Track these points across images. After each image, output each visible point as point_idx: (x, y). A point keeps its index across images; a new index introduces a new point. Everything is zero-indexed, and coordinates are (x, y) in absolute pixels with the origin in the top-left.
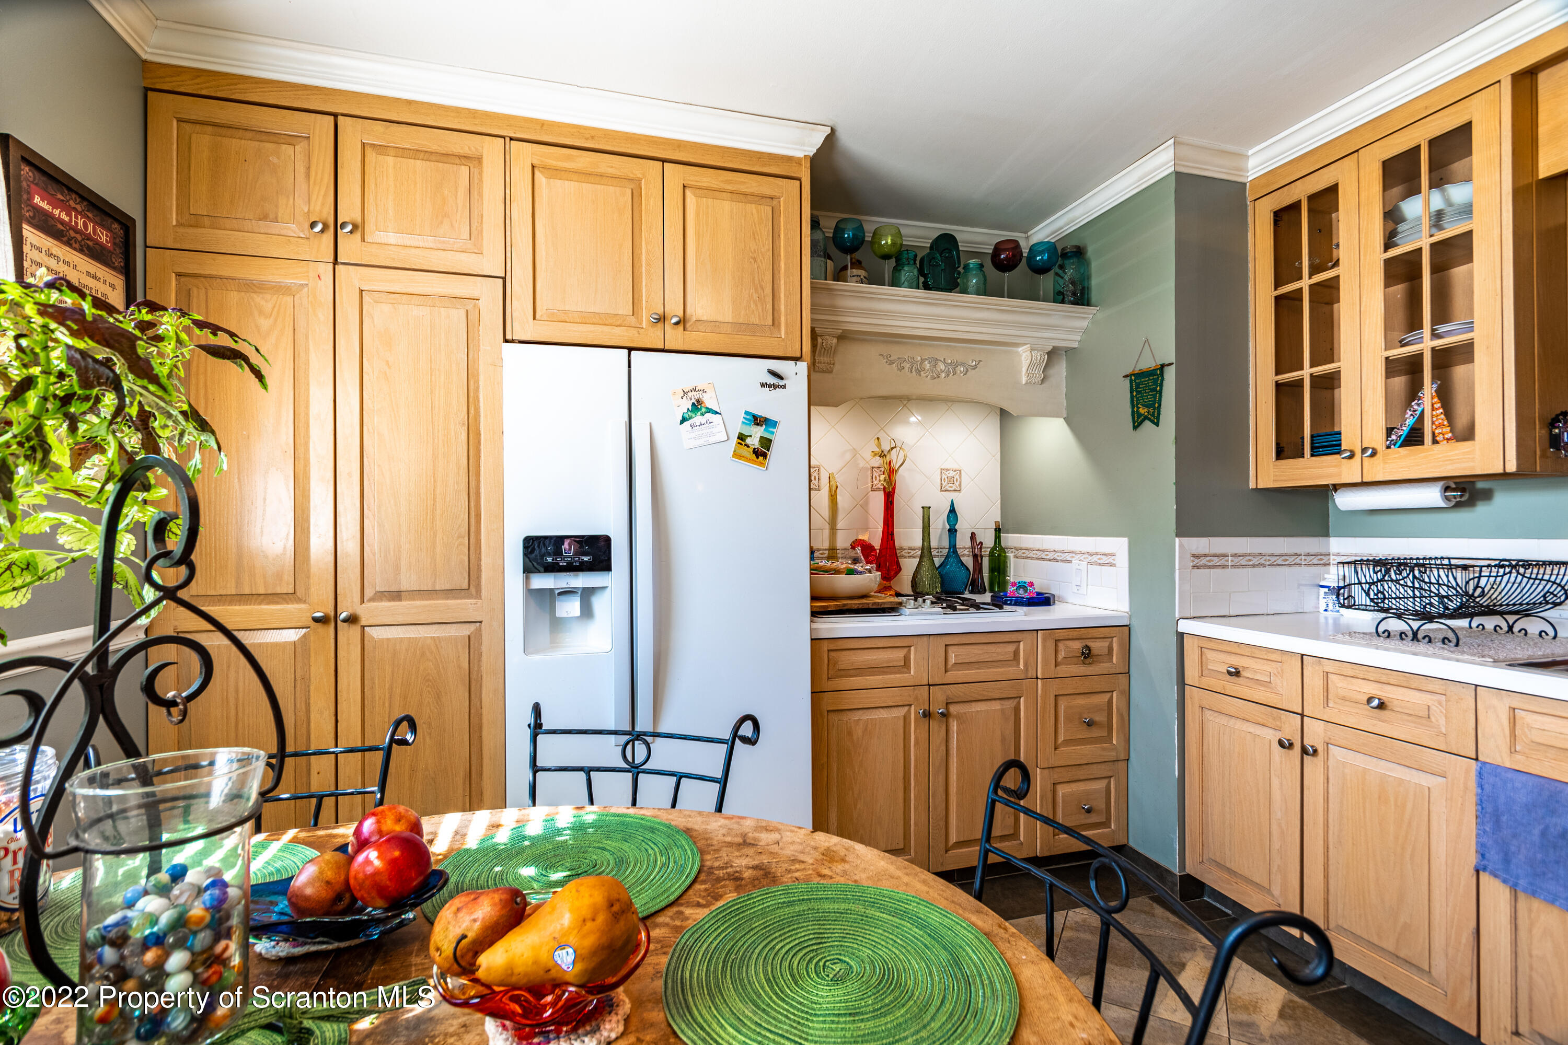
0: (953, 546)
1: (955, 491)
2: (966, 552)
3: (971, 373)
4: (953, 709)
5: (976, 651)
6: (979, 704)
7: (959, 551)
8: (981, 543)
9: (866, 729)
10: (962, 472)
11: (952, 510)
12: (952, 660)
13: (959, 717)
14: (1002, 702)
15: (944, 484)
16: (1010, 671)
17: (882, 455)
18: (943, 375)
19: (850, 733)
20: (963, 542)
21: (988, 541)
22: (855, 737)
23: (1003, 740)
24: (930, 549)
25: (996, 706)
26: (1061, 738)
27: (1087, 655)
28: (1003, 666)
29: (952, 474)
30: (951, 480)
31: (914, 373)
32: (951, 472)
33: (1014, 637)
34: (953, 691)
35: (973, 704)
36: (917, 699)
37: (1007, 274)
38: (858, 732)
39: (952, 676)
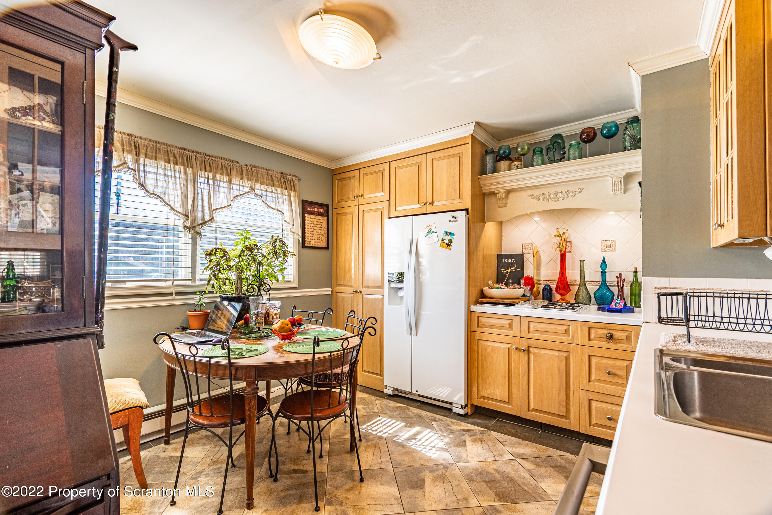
0: (604, 281)
1: (611, 251)
2: (614, 284)
3: (578, 195)
4: (531, 350)
5: (544, 327)
6: (546, 350)
7: (608, 284)
8: (624, 279)
9: (492, 350)
10: (617, 242)
11: (604, 262)
12: (531, 329)
13: (534, 354)
14: (559, 352)
15: (604, 248)
16: (565, 338)
17: (560, 236)
18: (561, 199)
19: (486, 350)
20: (611, 278)
21: (630, 278)
22: (488, 352)
23: (559, 370)
24: (585, 281)
25: (556, 353)
26: (593, 378)
27: (610, 337)
28: (560, 336)
29: (609, 242)
30: (609, 246)
31: (545, 201)
32: (609, 241)
33: (568, 323)
34: (531, 342)
35: (543, 350)
36: (514, 342)
37: (587, 144)
38: (489, 350)
39: (530, 336)
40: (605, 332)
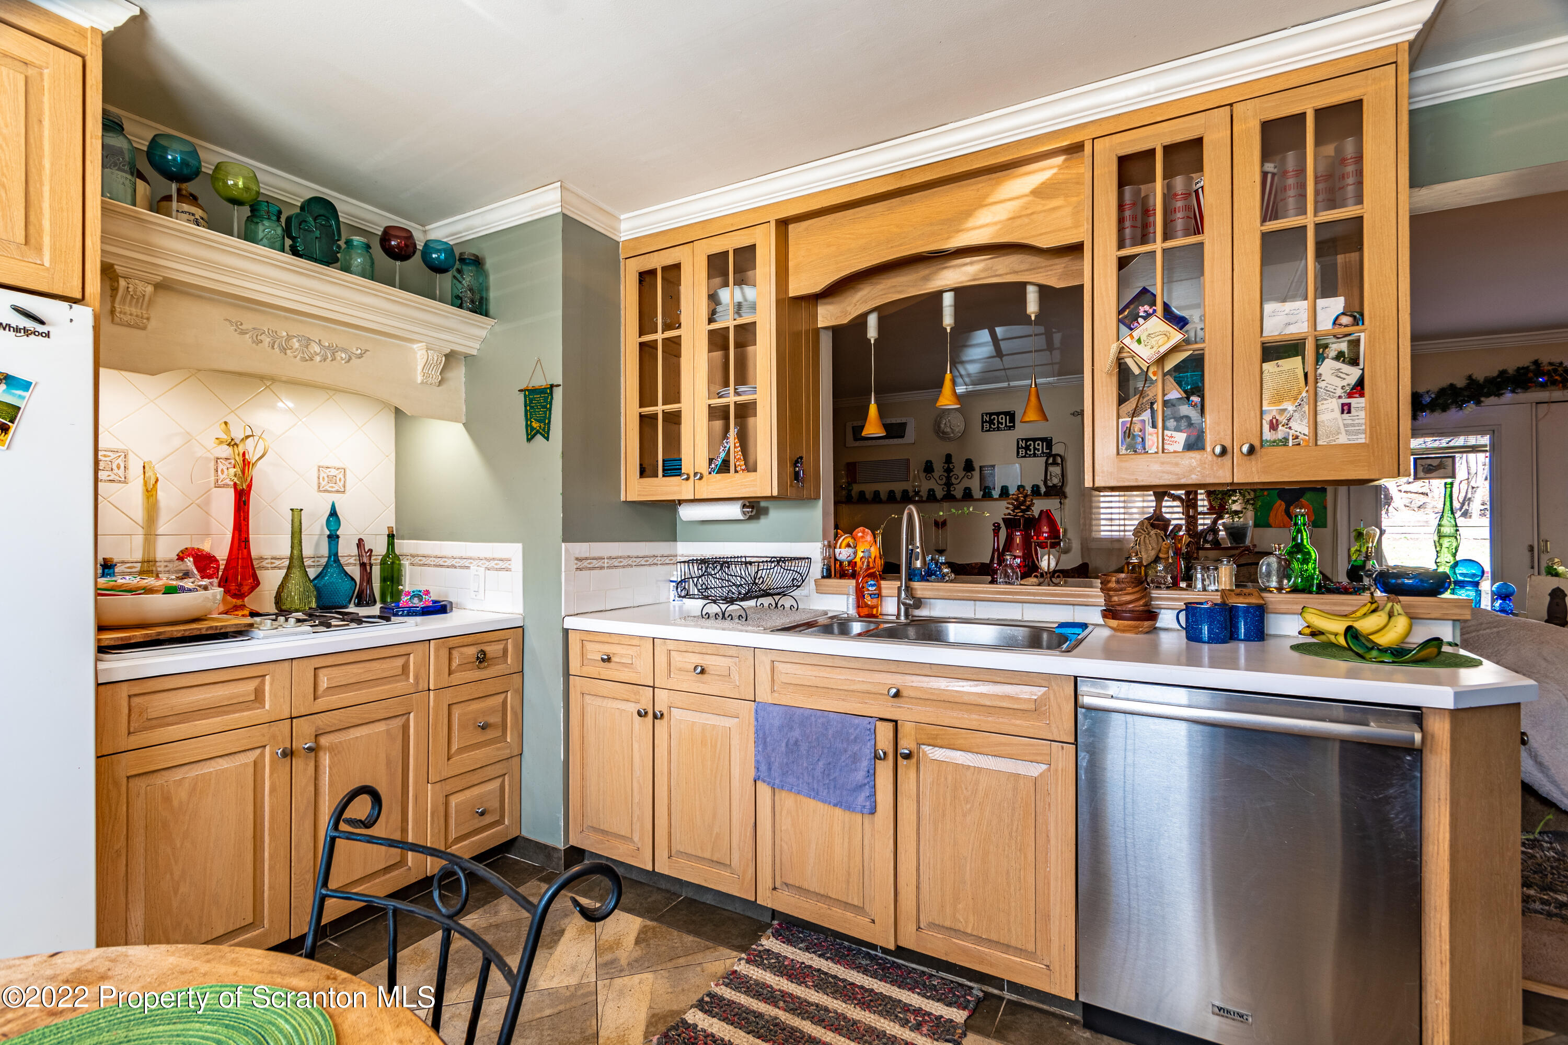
0: (334, 556)
1: (338, 492)
2: (352, 561)
3: (355, 361)
4: (324, 741)
5: (355, 671)
6: (359, 728)
7: (342, 561)
8: (371, 551)
9: (194, 789)
10: (348, 472)
11: (333, 513)
12: (324, 683)
13: (332, 749)
14: (388, 722)
15: (323, 483)
16: (400, 687)
17: (232, 444)
18: (318, 358)
19: (167, 799)
20: (347, 550)
21: (379, 548)
22: (176, 803)
23: (389, 763)
24: (301, 558)
25: (381, 727)
26: (454, 747)
27: (482, 659)
28: (390, 683)
29: (333, 472)
30: (332, 479)
31: (277, 350)
32: (333, 470)
33: (403, 650)
34: (321, 720)
35: (352, 730)
36: (274, 737)
37: (398, 263)
38: (182, 794)
39: (323, 703)
40: (472, 651)
